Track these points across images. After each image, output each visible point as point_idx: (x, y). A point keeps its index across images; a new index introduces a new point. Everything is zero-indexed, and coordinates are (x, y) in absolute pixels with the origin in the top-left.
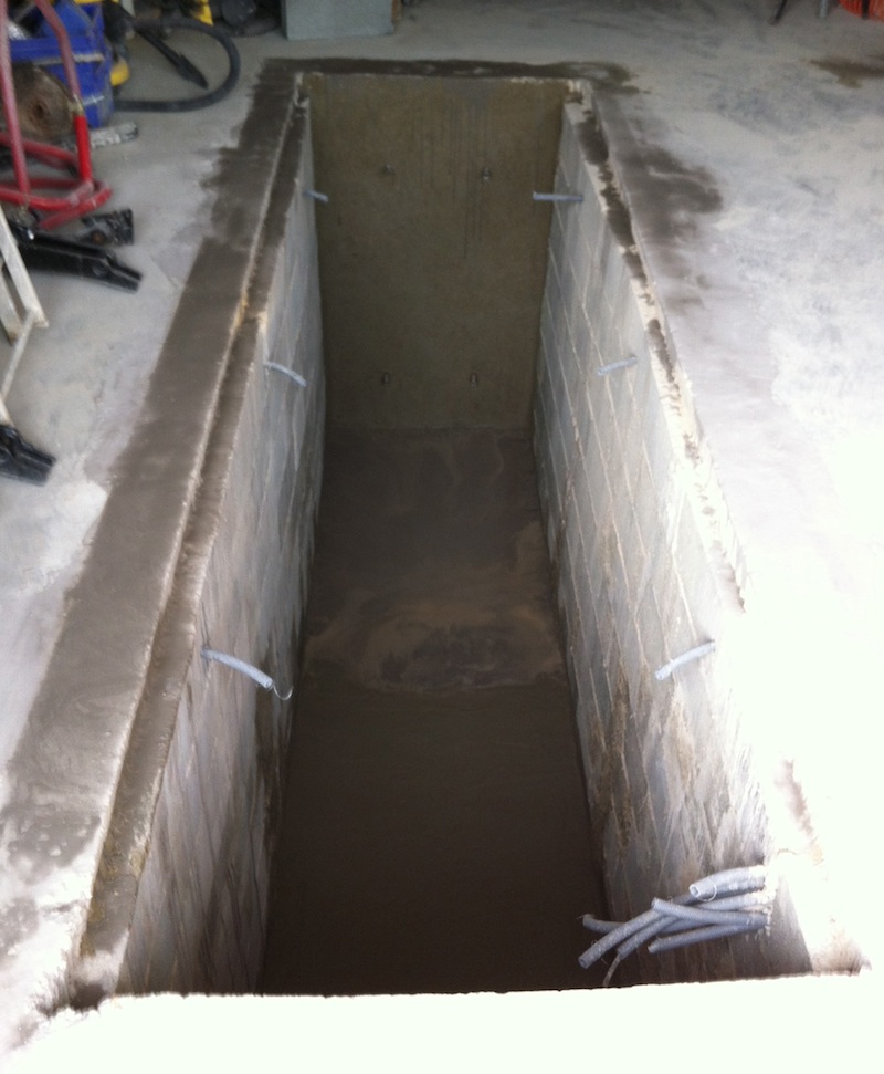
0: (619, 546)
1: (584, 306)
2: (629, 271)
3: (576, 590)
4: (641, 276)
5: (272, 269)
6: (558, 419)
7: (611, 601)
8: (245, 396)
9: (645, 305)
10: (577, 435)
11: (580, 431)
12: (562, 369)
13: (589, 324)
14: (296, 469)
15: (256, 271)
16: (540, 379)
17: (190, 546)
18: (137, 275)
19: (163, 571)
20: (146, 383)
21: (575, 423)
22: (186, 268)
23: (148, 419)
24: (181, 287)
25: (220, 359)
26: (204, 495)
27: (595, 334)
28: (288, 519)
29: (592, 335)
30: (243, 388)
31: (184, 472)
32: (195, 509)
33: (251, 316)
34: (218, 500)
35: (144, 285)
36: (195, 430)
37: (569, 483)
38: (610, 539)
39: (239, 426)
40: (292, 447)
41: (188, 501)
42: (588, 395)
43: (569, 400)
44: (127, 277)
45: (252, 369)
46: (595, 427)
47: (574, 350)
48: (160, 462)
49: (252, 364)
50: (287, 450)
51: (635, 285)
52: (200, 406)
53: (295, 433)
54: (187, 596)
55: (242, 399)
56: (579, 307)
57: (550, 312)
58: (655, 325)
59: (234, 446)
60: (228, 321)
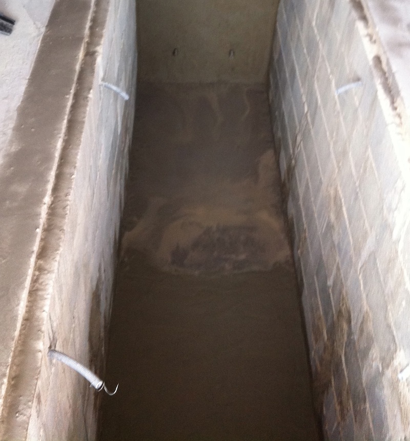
0: (344, 209)
1: (314, 23)
2: (355, 14)
3: (303, 214)
4: (364, 18)
5: (106, 11)
6: (290, 90)
7: (336, 243)
8: (86, 120)
9: (369, 43)
10: (306, 109)
11: (309, 106)
12: (294, 58)
13: (318, 38)
14: (119, 133)
15: (95, 12)
16: (276, 57)
17: (41, 262)
18: (12, 22)
19: (19, 299)
20: (14, 115)
21: (304, 99)
22: (47, 14)
23: (14, 149)
24: (43, 30)
25: (68, 93)
26: (53, 212)
27: (323, 46)
28: (114, 171)
29: (321, 45)
30: (85, 113)
31: (38, 200)
32: (46, 226)
33: (91, 50)
34: (63, 217)
35: (17, 28)
36: (48, 158)
37: (299, 138)
38: (335, 198)
39: (81, 147)
40: (117, 123)
41: (41, 227)
42: (316, 86)
43: (300, 82)
44: (5, 23)
45: (91, 95)
46: (322, 110)
47: (305, 51)
48: (21, 189)
49: (91, 91)
50: (113, 128)
51: (360, 25)
52: (52, 136)
53: (119, 111)
54: (38, 313)
55: (84, 122)
56: (310, 23)
57: (285, 16)
58: (378, 60)
59: (78, 165)
60: (74, 58)
